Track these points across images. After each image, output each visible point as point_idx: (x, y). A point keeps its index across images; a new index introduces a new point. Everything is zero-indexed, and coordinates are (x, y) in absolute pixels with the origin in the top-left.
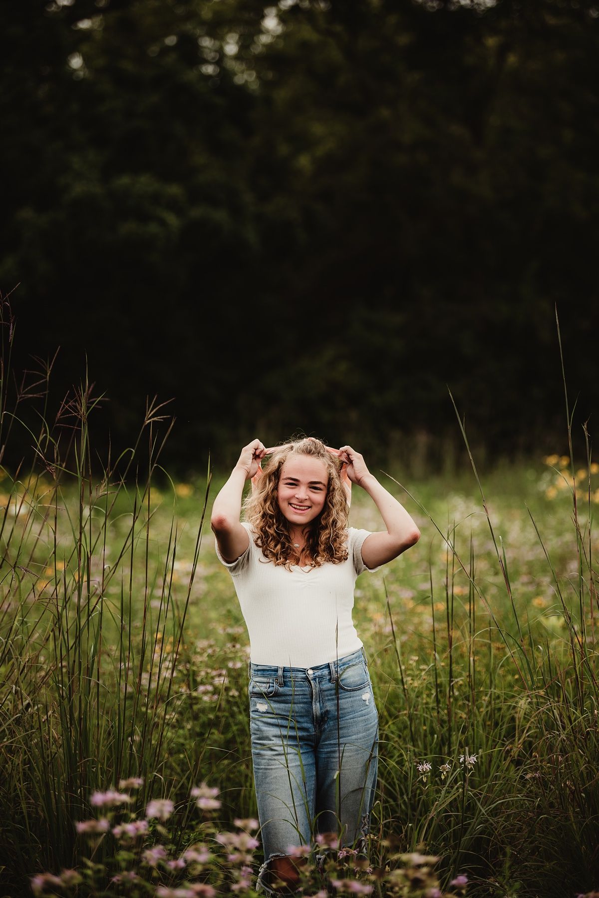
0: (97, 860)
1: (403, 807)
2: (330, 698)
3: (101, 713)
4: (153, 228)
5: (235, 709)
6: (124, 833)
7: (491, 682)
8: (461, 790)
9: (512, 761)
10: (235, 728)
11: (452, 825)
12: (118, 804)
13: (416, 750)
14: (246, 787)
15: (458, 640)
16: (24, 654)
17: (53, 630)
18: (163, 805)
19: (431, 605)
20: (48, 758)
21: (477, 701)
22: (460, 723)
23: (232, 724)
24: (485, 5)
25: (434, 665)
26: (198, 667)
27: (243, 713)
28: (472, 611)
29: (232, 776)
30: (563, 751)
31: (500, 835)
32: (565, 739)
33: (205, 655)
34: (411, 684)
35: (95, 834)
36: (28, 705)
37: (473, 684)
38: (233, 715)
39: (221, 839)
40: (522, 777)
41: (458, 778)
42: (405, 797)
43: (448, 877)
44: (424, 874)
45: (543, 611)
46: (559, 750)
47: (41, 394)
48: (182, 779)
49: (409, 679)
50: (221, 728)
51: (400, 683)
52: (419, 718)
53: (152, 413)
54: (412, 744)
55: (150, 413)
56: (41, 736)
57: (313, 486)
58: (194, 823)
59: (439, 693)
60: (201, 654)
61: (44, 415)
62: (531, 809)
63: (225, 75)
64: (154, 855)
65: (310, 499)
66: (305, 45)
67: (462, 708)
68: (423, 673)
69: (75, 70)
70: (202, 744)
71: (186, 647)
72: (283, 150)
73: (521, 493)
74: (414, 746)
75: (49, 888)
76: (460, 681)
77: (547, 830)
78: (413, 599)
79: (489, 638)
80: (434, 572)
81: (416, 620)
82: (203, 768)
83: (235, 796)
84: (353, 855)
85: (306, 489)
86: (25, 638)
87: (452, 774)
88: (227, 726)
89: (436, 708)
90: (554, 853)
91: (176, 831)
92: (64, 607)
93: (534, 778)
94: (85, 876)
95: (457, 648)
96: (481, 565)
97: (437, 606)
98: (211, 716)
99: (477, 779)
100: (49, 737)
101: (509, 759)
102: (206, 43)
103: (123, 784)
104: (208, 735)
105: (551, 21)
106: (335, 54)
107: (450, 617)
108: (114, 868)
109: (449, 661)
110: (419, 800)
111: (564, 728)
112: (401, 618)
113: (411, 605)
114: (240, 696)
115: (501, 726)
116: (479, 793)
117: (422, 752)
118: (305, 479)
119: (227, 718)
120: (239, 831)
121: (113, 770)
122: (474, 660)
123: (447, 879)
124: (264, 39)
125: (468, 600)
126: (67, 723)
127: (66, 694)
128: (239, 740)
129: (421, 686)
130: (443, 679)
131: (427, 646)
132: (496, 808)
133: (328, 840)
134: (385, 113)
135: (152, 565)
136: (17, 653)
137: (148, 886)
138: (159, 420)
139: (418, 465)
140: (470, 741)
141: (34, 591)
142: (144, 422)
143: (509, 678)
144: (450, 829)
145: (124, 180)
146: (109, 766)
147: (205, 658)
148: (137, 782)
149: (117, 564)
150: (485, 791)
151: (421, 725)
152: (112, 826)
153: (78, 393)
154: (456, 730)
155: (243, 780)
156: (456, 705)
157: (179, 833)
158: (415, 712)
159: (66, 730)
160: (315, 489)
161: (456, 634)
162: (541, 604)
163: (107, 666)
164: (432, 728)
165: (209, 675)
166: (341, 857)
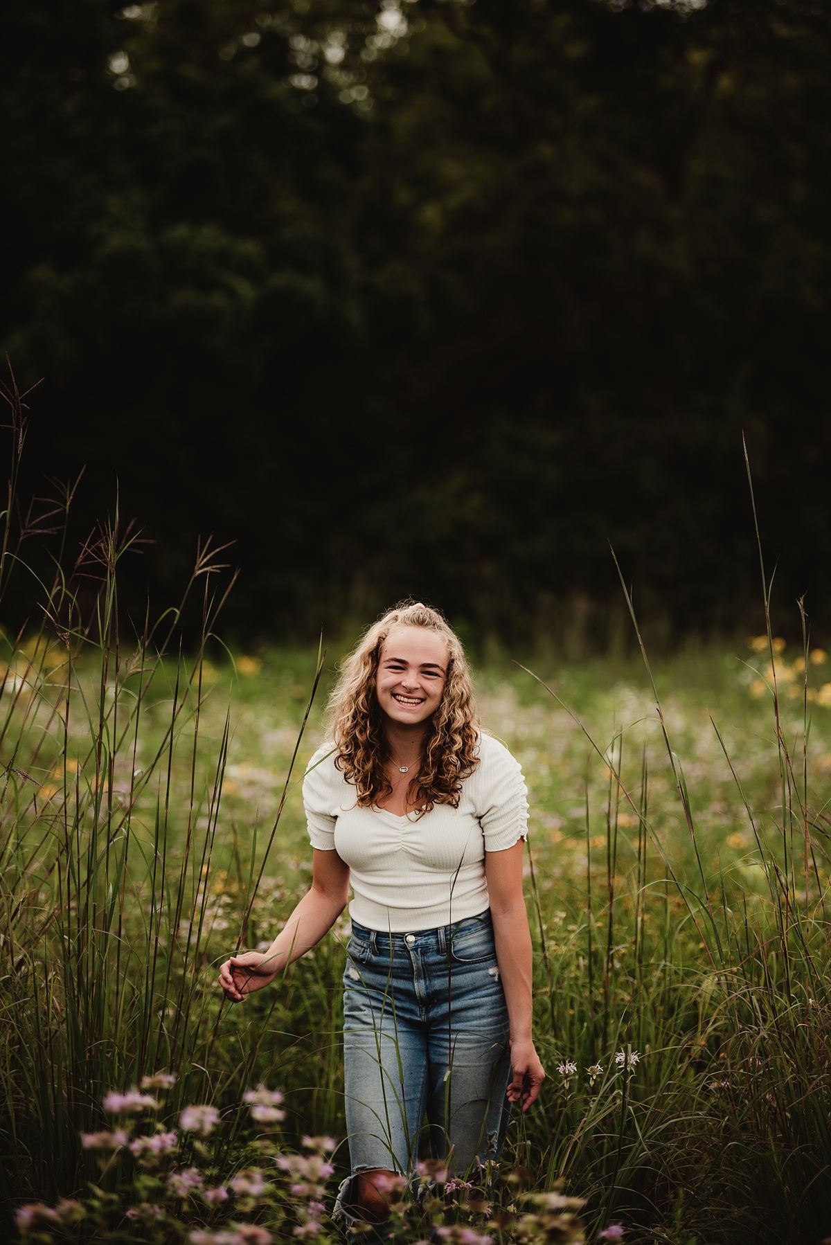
0: (109, 1188)
1: (538, 1122)
2: (439, 973)
3: (121, 975)
4: (217, 299)
5: (309, 976)
6: (146, 1150)
7: (666, 952)
8: (619, 1102)
9: (691, 1064)
10: (307, 1003)
11: (605, 1150)
12: (140, 1108)
13: (559, 1043)
14: (321, 1086)
15: (622, 891)
16: (18, 889)
17: (57, 860)
18: (204, 1113)
19: (586, 839)
20: (46, 1036)
21: (646, 977)
22: (621, 1008)
23: (305, 997)
24: (691, 6)
25: (588, 926)
26: (259, 916)
27: (321, 983)
28: (642, 850)
29: (301, 1069)
30: (763, 1054)
31: (672, 1166)
32: (767, 1037)
33: (270, 900)
34: (555, 950)
35: (106, 1151)
36: (22, 962)
37: (642, 954)
38: (305, 984)
39: (284, 1163)
40: (705, 1088)
41: (616, 1085)
42: (541, 1108)
43: (597, 1223)
44: (564, 1223)
45: (741, 853)
46: (757, 1052)
47: (54, 529)
48: (232, 1072)
49: (553, 943)
50: (289, 1002)
51: (540, 949)
52: (565, 999)
53: (205, 560)
54: (553, 1034)
55: (202, 560)
56: (37, 1008)
57: (426, 670)
58: (246, 1133)
59: (593, 964)
60: (264, 899)
61: (60, 559)
62: (715, 1131)
63: (326, 90)
64: (184, 1181)
65: (422, 688)
66: (438, 53)
67: (625, 986)
68: (572, 936)
69: (117, 76)
70: (263, 1024)
71: (244, 887)
72: (403, 196)
73: (716, 685)
74: (556, 1037)
75: (40, 1223)
76: (622, 949)
77: (737, 1162)
78: (561, 829)
79: (665, 892)
80: (592, 793)
81: (564, 860)
82: (262, 1057)
83: (306, 1098)
84: (465, 1188)
85: (417, 674)
86: (21, 869)
87: (608, 1080)
88: (298, 1000)
89: (588, 986)
90: (745, 1194)
91: (221, 1145)
92: (76, 826)
93: (720, 1089)
94: (90, 1209)
95: (620, 902)
96: (657, 786)
97: (594, 842)
98: (275, 985)
99: (641, 1087)
100: (48, 1007)
101: (687, 1061)
102: (301, 44)
103: (147, 1082)
104: (271, 1012)
105: (783, 31)
106: (479, 66)
107: (612, 858)
108: (132, 1198)
109: (608, 921)
110: (560, 1112)
111: (765, 1021)
112: (546, 855)
113: (558, 837)
114: (317, 958)
115: (677, 1015)
116: (643, 1106)
117: (566, 1046)
118: (415, 659)
119: (297, 989)
120: (308, 1153)
121: (136, 1056)
122: (642, 920)
123: (595, 1228)
124: (381, 42)
125: (638, 834)
126: (74, 989)
127: (73, 947)
128: (312, 1019)
129: (569, 954)
130: (599, 946)
131: (579, 897)
132: (667, 1129)
133: (433, 1170)
134: (546, 151)
135: (201, 769)
136: (9, 890)
137: (178, 1225)
138: (214, 570)
139: (575, 642)
140: (635, 1034)
141: (35, 804)
142: (193, 572)
143: (691, 946)
144: (601, 1156)
145: (180, 232)
146: (129, 1050)
147: (269, 903)
148: (167, 1080)
149: (153, 766)
150: (653, 1105)
151: (566, 1008)
152: (131, 1140)
153: (104, 530)
154: (615, 1016)
155: (316, 1074)
156: (616, 980)
157: (225, 1148)
158: (559, 991)
159: (72, 1001)
160: (429, 675)
161: (619, 881)
162: (738, 844)
163: (133, 911)
164: (582, 1013)
165: (274, 928)
166: (448, 1192)
